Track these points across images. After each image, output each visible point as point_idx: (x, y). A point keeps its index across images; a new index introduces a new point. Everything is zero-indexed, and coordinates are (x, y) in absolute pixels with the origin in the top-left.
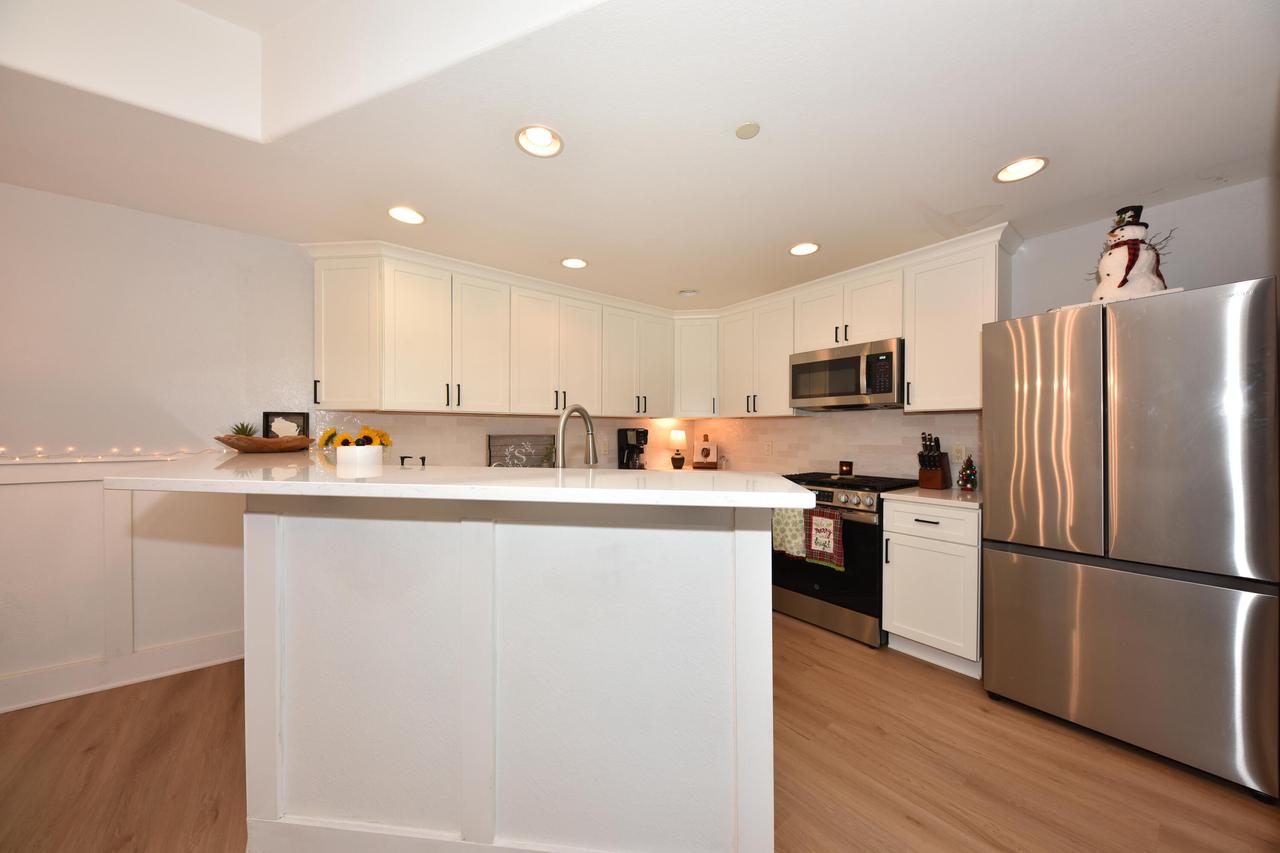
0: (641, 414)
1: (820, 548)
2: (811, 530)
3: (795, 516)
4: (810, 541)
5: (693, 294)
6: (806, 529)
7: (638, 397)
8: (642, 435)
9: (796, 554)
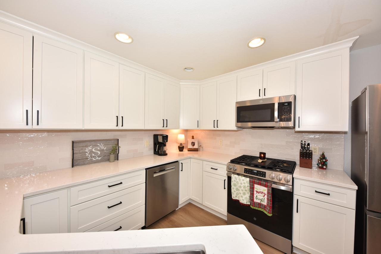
0: (165, 128)
1: (259, 201)
2: (253, 191)
3: (244, 183)
4: (253, 197)
5: (191, 70)
6: (250, 191)
7: (164, 120)
8: (165, 138)
9: (245, 203)
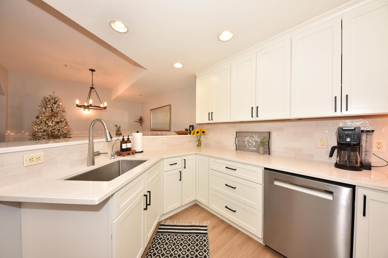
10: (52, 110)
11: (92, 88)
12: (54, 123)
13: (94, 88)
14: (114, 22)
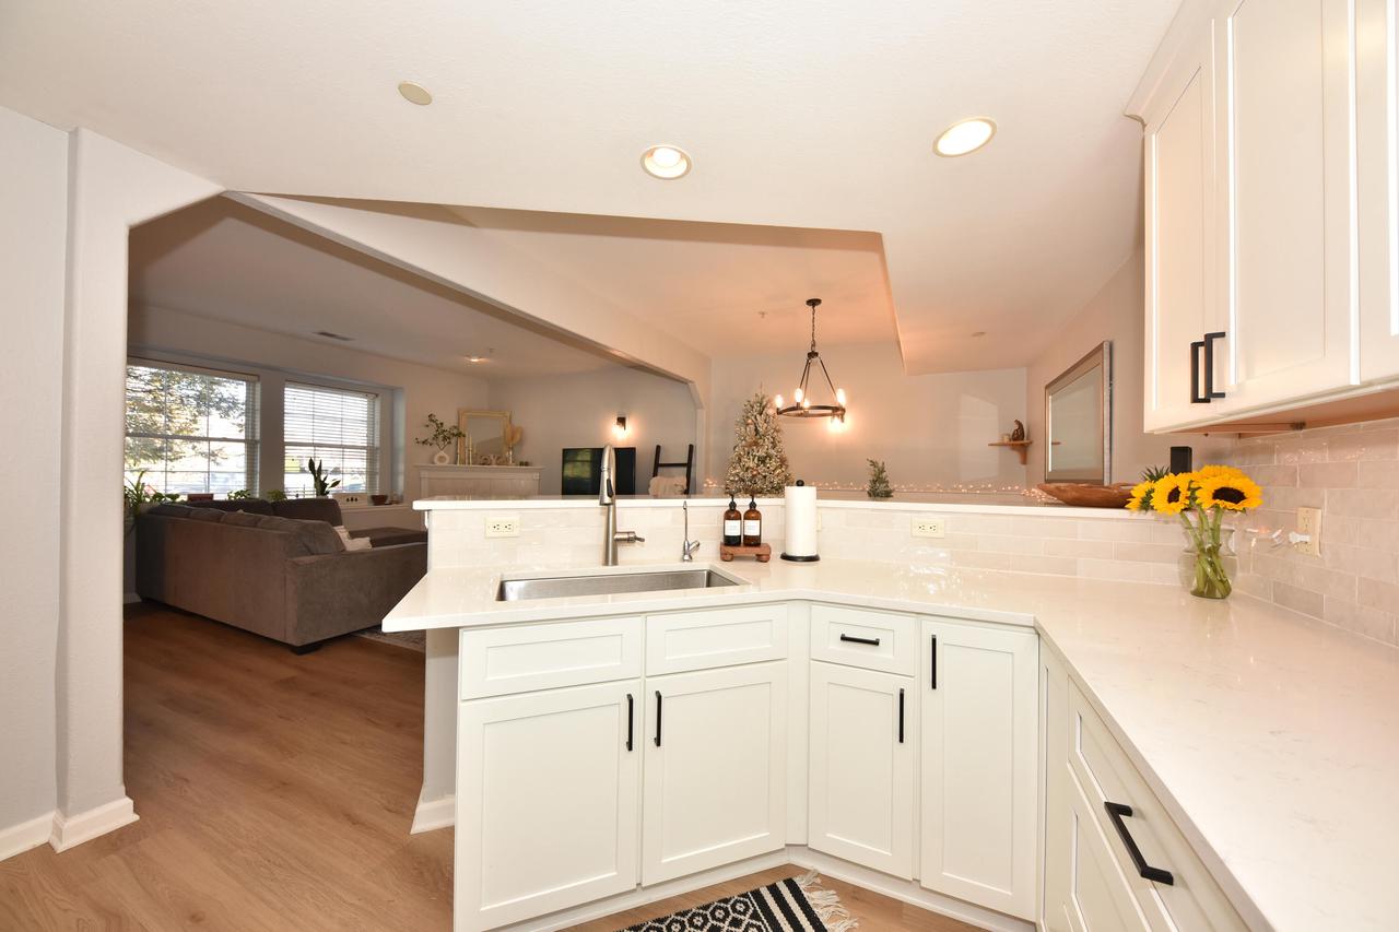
10: (756, 430)
11: (812, 355)
12: (756, 460)
13: (816, 354)
14: (651, 153)
